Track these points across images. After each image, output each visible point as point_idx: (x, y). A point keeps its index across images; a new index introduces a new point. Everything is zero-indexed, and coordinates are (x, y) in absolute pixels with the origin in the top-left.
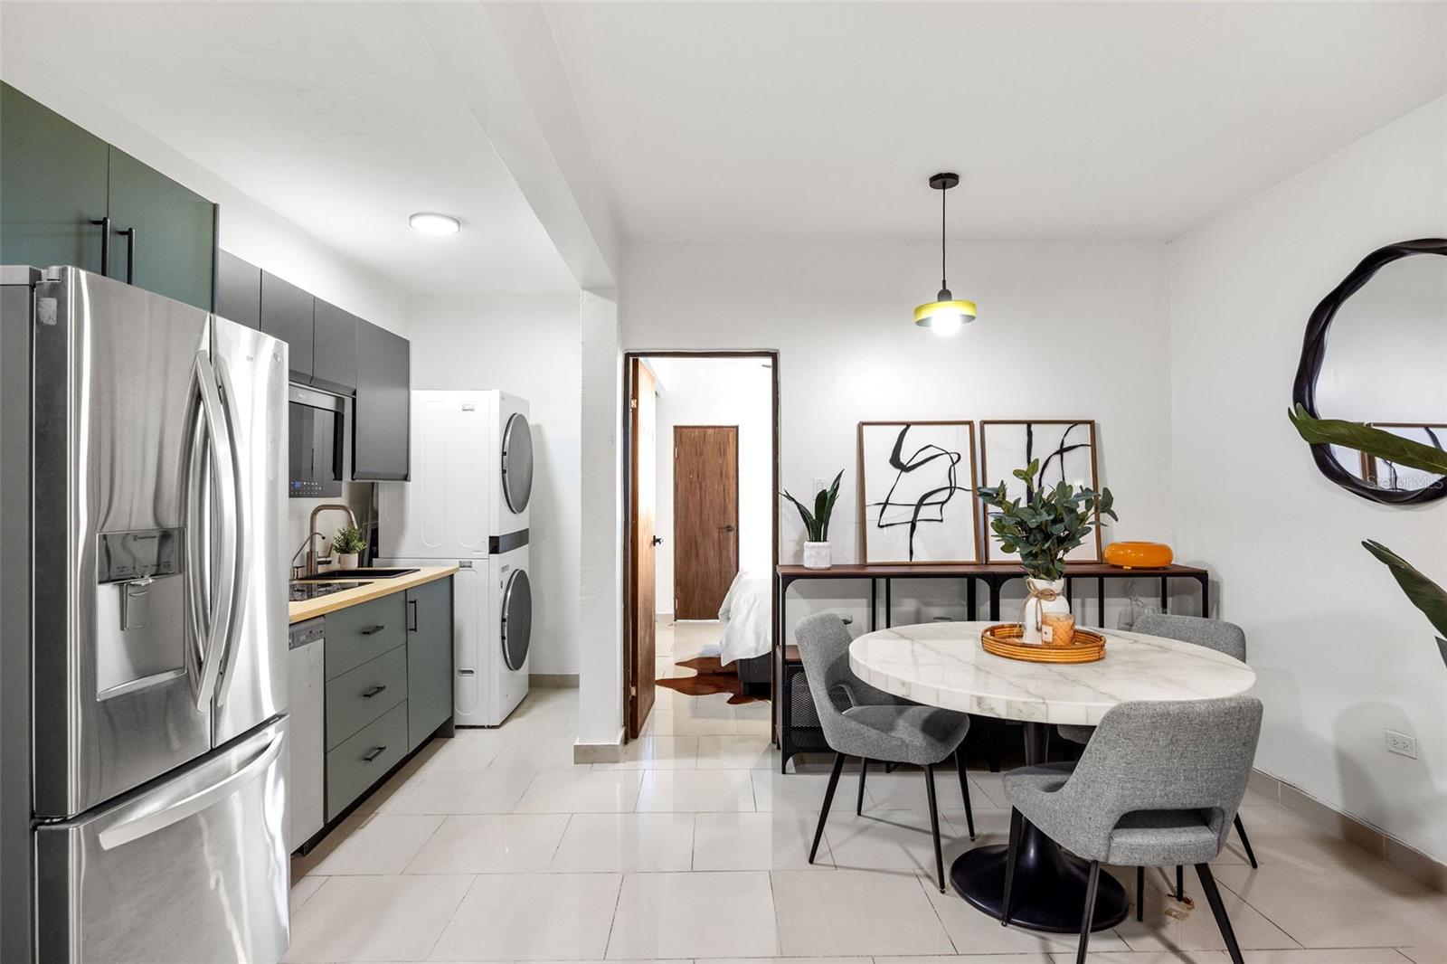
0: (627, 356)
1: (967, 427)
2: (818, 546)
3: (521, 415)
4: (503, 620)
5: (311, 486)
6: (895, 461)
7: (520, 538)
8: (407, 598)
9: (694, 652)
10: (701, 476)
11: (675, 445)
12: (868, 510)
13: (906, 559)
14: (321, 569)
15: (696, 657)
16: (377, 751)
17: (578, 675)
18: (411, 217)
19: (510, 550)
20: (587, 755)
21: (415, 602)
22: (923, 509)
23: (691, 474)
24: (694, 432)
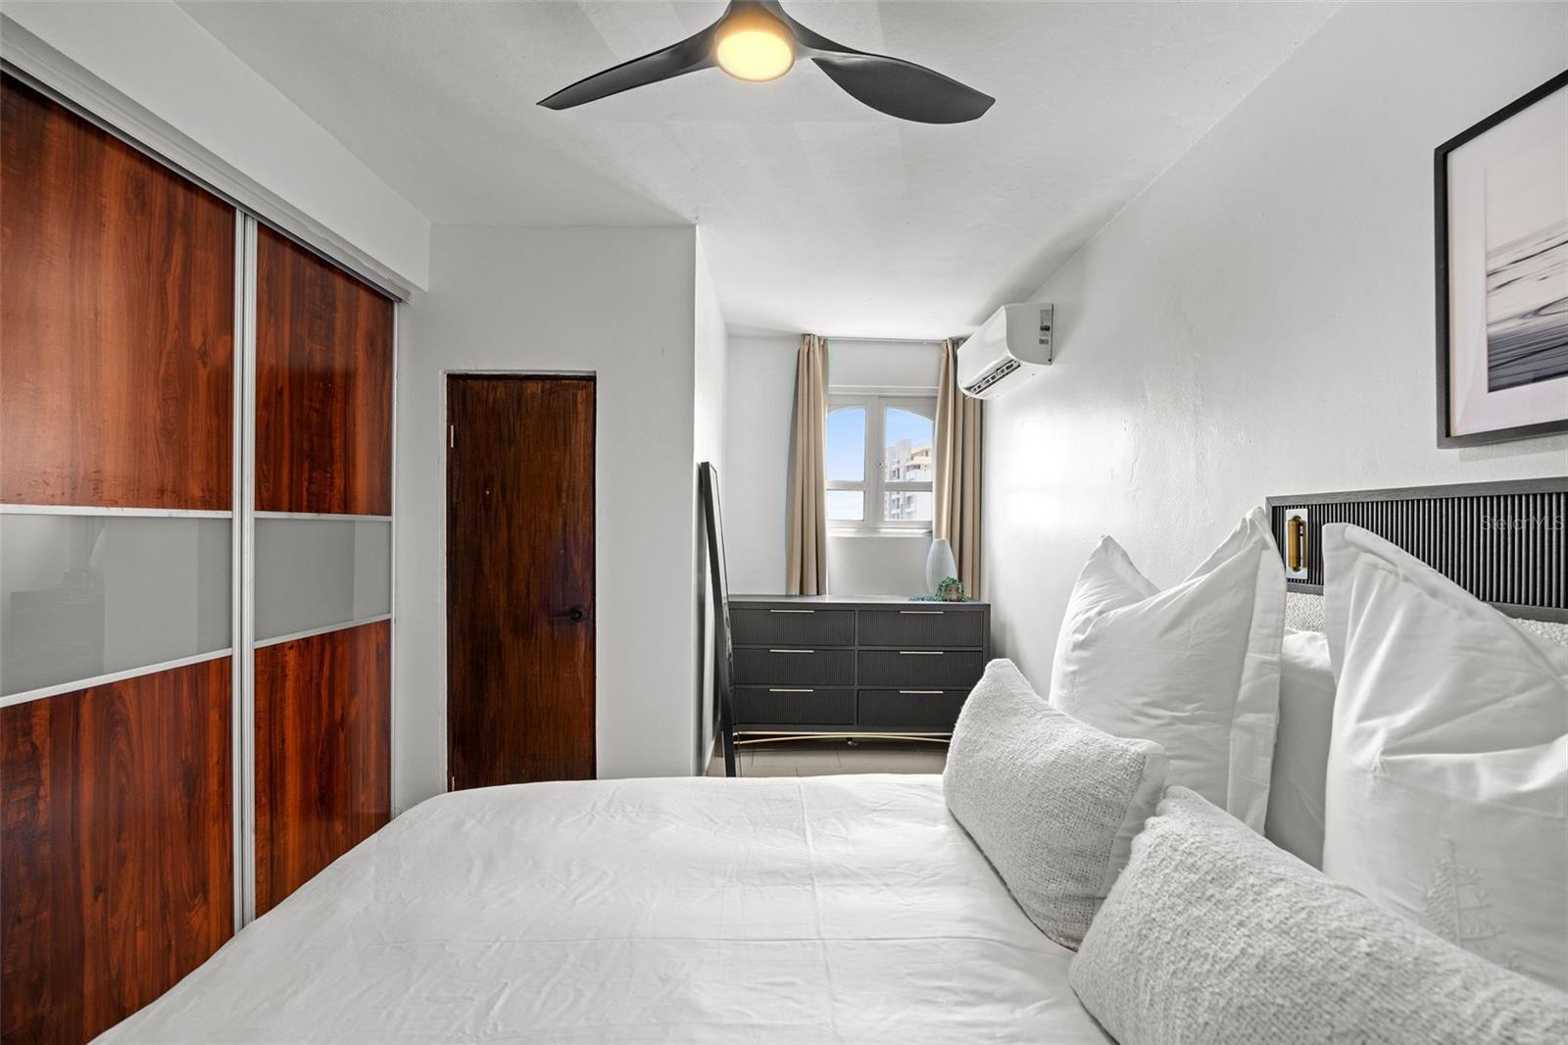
10: (510, 491)
23: (486, 487)
24: (495, 388)
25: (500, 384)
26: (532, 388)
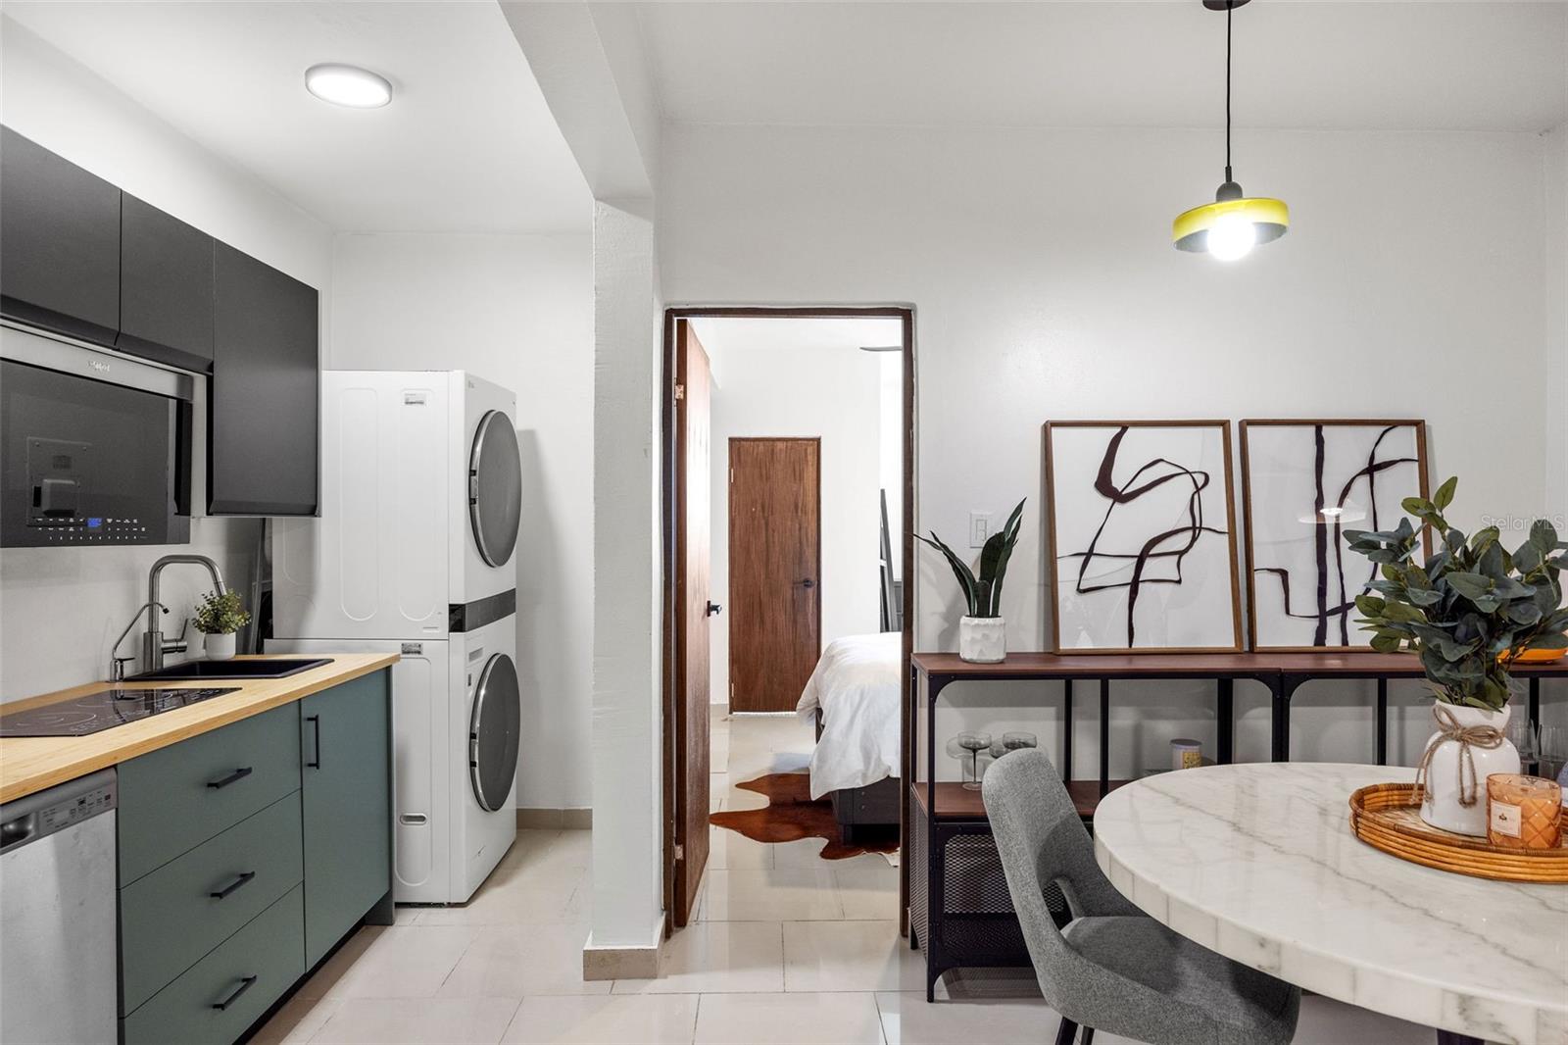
0: (669, 314)
1: (1219, 430)
2: (986, 626)
3: (501, 414)
4: (473, 736)
5: (122, 525)
6: (1104, 485)
7: (502, 605)
8: (303, 714)
9: (761, 765)
10: (767, 508)
11: (731, 465)
12: (1060, 563)
13: (1123, 645)
14: (169, 661)
15: (766, 774)
16: (242, 984)
17: (591, 810)
18: (310, 72)
19: (482, 625)
20: (602, 966)
21: (316, 719)
22: (1149, 563)
23: (752, 506)
24: (758, 446)
25: (761, 444)
26: (780, 445)
